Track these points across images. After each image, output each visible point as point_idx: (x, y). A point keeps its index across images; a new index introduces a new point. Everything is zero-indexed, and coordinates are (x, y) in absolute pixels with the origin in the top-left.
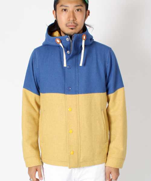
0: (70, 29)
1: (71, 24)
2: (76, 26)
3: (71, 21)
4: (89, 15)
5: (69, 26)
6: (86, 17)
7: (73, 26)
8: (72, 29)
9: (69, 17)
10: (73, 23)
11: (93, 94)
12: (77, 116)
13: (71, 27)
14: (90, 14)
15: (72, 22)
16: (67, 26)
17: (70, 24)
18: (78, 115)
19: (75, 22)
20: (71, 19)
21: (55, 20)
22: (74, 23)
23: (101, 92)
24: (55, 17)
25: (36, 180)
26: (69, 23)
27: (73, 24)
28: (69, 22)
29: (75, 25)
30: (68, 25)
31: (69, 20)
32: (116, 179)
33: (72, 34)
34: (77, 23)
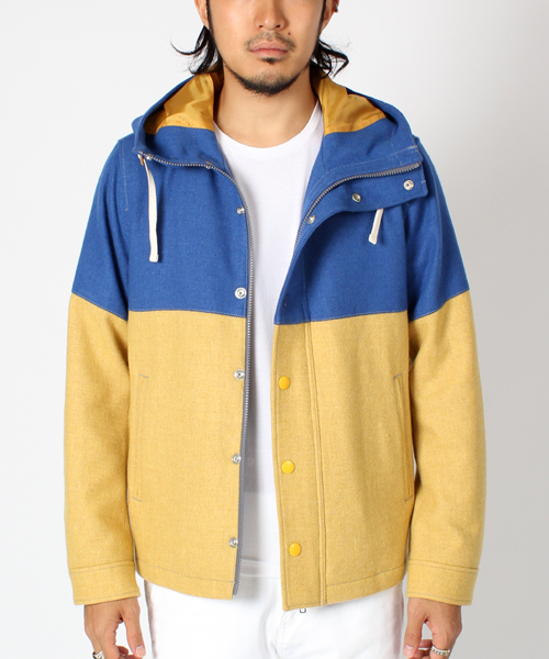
0: (263, 63)
1: (269, 40)
2: (285, 52)
3: (266, 31)
4: (336, 10)
5: (260, 50)
6: (324, 18)
7: (274, 49)
8: (270, 61)
9: (259, 16)
10: (274, 38)
11: (361, 317)
12: (310, 407)
13: (266, 55)
14: (339, 8)
15: (271, 32)
16: (252, 51)
17: (264, 43)
18: (312, 401)
19: (285, 34)
20: (269, 22)
21: (205, 28)
22: (280, 38)
23: (390, 310)
24: (203, 17)
25: (116, 654)
26: (259, 37)
27: (276, 43)
28: (258, 33)
29: (284, 47)
30: (253, 46)
31: (258, 25)
32: (450, 645)
33: (271, 82)
34: (290, 37)
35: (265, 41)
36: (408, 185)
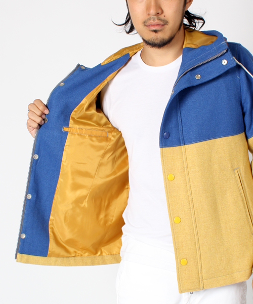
0: (152, 32)
1: (154, 20)
2: (163, 25)
3: (152, 16)
5: (150, 25)
7: (157, 25)
8: (155, 31)
9: (148, 8)
12: (187, 189)
13: (153, 28)
15: (155, 17)
16: (146, 26)
17: (152, 22)
18: (188, 186)
19: (162, 17)
20: (153, 11)
22: (160, 19)
26: (149, 19)
27: (157, 21)
28: (148, 17)
29: (162, 23)
30: (147, 24)
31: (148, 13)
33: (157, 42)
34: (165, 18)
35: (152, 21)
36: (225, 62)
